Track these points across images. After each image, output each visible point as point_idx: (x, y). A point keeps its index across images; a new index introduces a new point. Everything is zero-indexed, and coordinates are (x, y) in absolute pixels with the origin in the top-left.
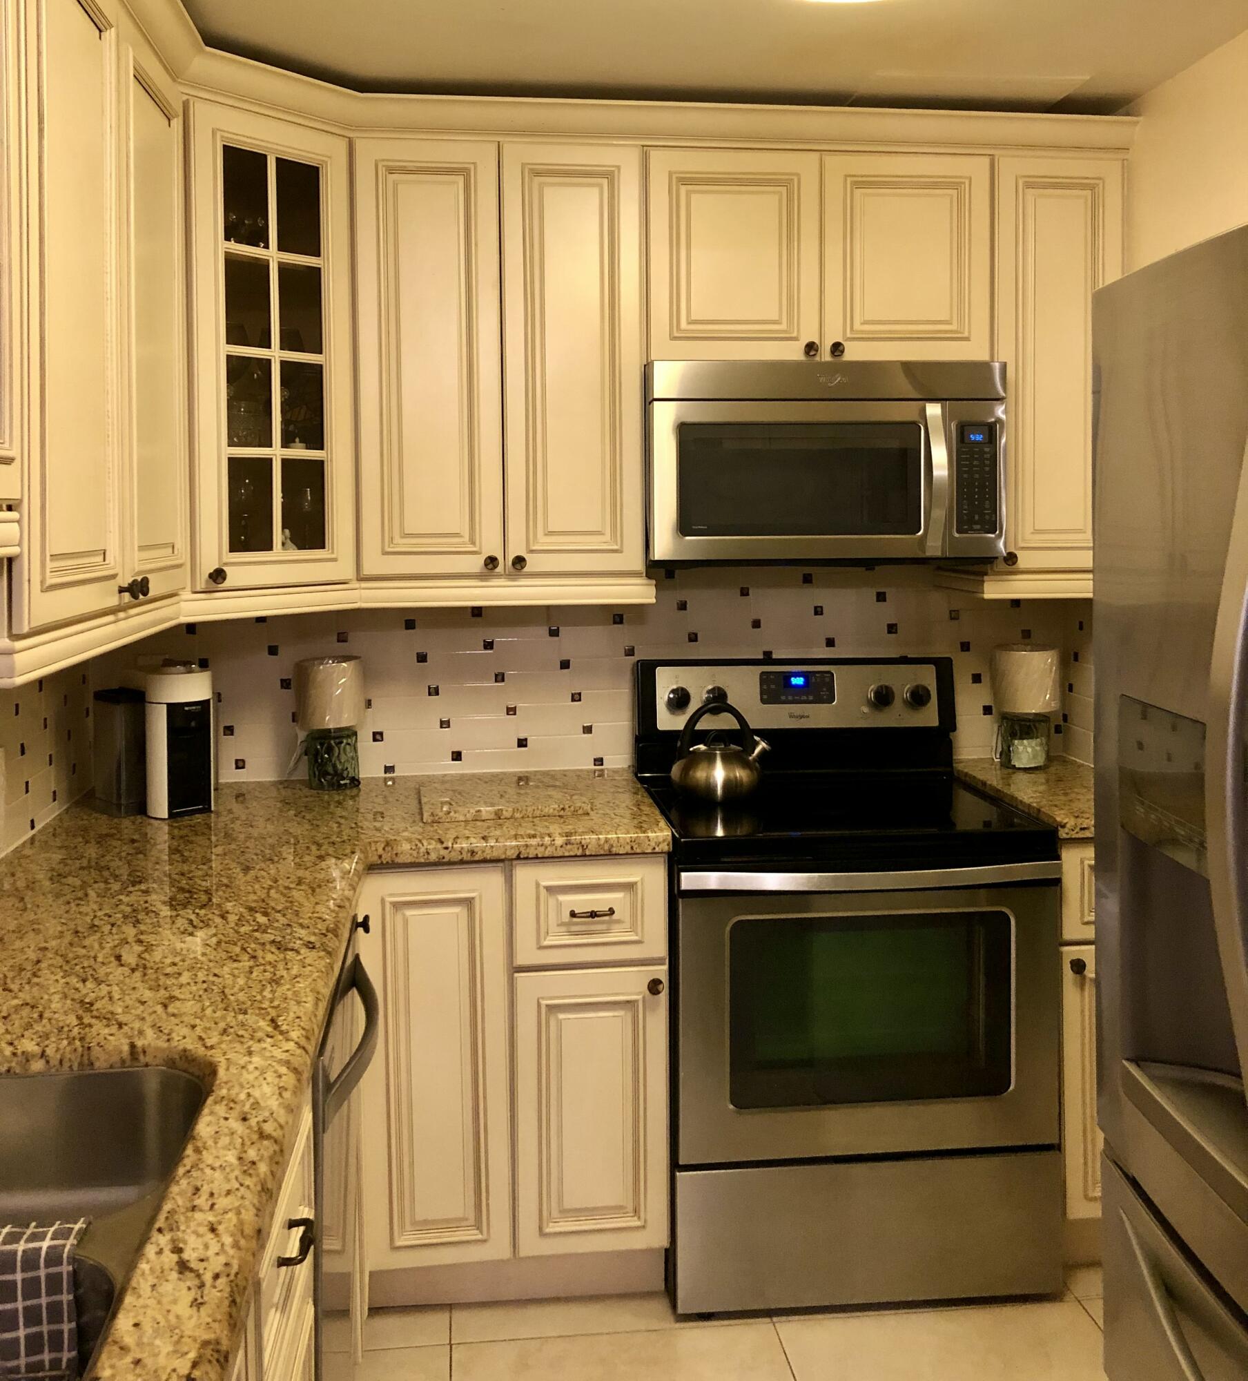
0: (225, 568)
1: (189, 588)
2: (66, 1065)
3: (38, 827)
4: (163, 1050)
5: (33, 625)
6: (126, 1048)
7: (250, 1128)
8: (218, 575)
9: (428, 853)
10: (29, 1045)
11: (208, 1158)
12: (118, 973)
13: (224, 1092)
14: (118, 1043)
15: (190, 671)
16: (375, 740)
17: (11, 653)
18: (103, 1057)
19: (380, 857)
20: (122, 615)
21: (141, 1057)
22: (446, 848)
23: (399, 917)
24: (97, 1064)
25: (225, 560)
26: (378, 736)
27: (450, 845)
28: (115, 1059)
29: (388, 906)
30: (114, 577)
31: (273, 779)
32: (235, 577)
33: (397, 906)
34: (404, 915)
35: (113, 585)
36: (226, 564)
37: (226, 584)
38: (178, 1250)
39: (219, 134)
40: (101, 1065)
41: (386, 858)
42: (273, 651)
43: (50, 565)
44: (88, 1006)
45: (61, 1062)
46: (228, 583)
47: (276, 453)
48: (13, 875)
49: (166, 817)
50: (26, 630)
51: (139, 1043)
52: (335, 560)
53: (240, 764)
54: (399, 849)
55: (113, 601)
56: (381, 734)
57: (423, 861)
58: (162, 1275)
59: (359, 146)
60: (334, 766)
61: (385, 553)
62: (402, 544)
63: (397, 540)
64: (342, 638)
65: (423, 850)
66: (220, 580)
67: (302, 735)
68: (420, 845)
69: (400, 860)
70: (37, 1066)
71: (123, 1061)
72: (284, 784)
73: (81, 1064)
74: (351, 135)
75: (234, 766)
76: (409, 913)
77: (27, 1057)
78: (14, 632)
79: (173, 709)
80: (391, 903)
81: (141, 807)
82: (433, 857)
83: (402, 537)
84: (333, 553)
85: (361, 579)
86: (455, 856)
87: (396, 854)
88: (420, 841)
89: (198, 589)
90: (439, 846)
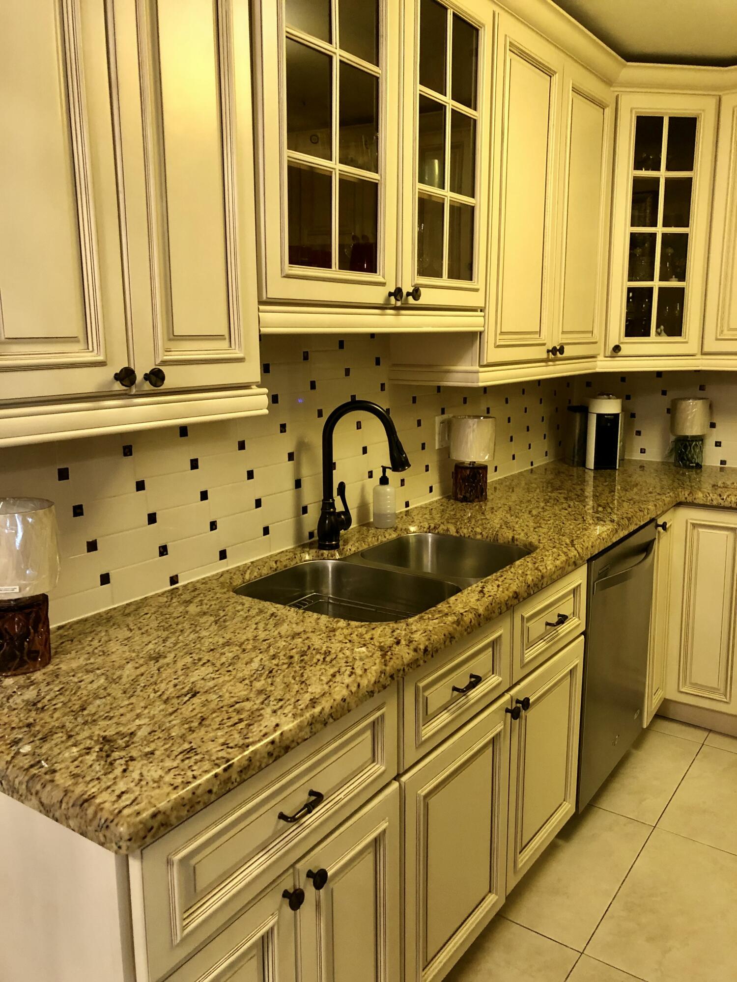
0: (621, 345)
1: (602, 354)
2: (489, 539)
3: (535, 466)
4: (523, 541)
5: (489, 361)
6: (510, 537)
7: (534, 566)
8: (617, 348)
9: (712, 500)
10: (478, 530)
11: (512, 570)
12: (526, 515)
13: (534, 555)
14: (509, 535)
15: (609, 398)
16: (716, 445)
17: (478, 372)
18: (502, 538)
19: (686, 498)
20: (550, 363)
21: (516, 542)
22: (723, 499)
23: (696, 531)
24: (499, 541)
25: (622, 341)
26: (718, 444)
27: (725, 498)
28: (506, 540)
29: (689, 524)
30: (544, 344)
31: (658, 460)
32: (625, 350)
33: (694, 526)
34: (698, 531)
35: (545, 349)
36: (622, 343)
37: (620, 353)
38: (483, 587)
39: (634, 111)
40: (501, 541)
41: (689, 499)
42: (664, 393)
43: (498, 337)
44: (506, 523)
45: (487, 537)
46: (621, 353)
47: (656, 284)
48: (513, 480)
49: (593, 468)
50: (485, 363)
51: (516, 537)
52: (686, 342)
53: (643, 451)
54: (697, 496)
55: (545, 356)
56: (720, 443)
57: (709, 504)
58: (473, 591)
59: (724, 99)
60: (687, 456)
61: (717, 339)
62: (727, 334)
63: (725, 332)
64: (702, 388)
65: (709, 498)
66: (617, 351)
67: (672, 438)
68: (708, 495)
69: (696, 502)
70: (479, 537)
71: (509, 542)
72: (663, 463)
73: (494, 539)
74: (720, 93)
75: (640, 451)
76: (701, 530)
77: (476, 533)
78: (481, 364)
79: (600, 417)
80: (691, 523)
81: (583, 463)
82: (715, 503)
83: (728, 330)
84: (685, 338)
85: (703, 354)
86: (727, 504)
87: (695, 499)
88: (709, 494)
89: (607, 355)
90: (719, 498)
